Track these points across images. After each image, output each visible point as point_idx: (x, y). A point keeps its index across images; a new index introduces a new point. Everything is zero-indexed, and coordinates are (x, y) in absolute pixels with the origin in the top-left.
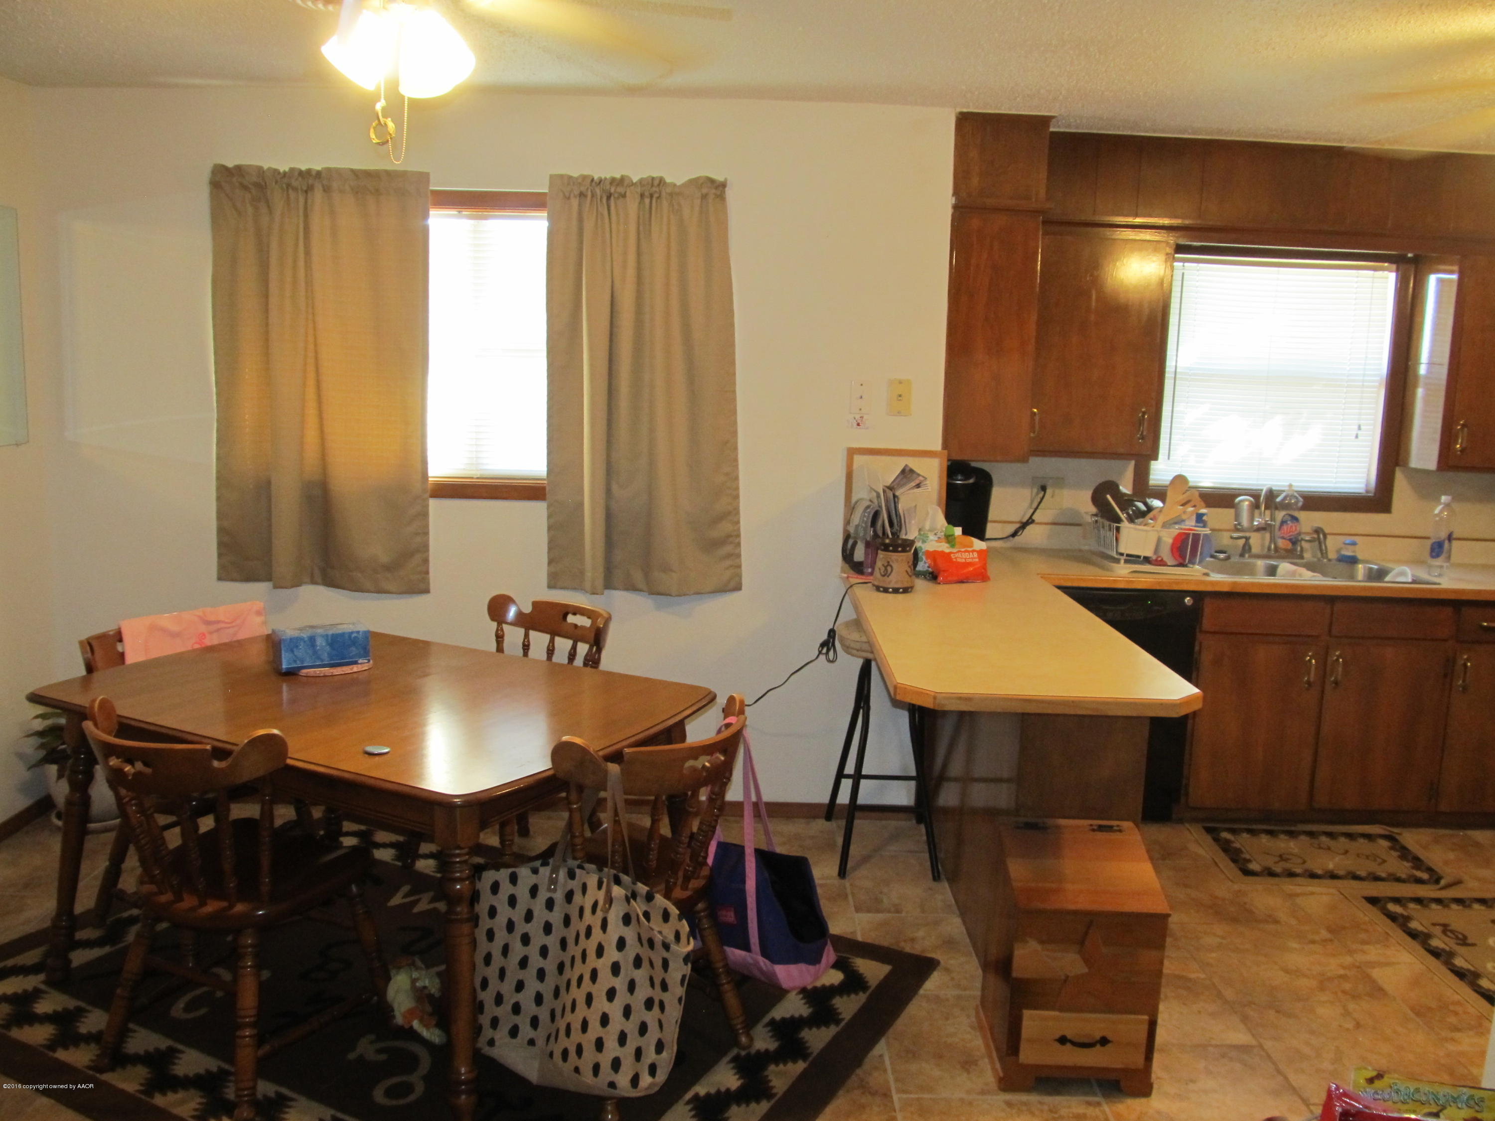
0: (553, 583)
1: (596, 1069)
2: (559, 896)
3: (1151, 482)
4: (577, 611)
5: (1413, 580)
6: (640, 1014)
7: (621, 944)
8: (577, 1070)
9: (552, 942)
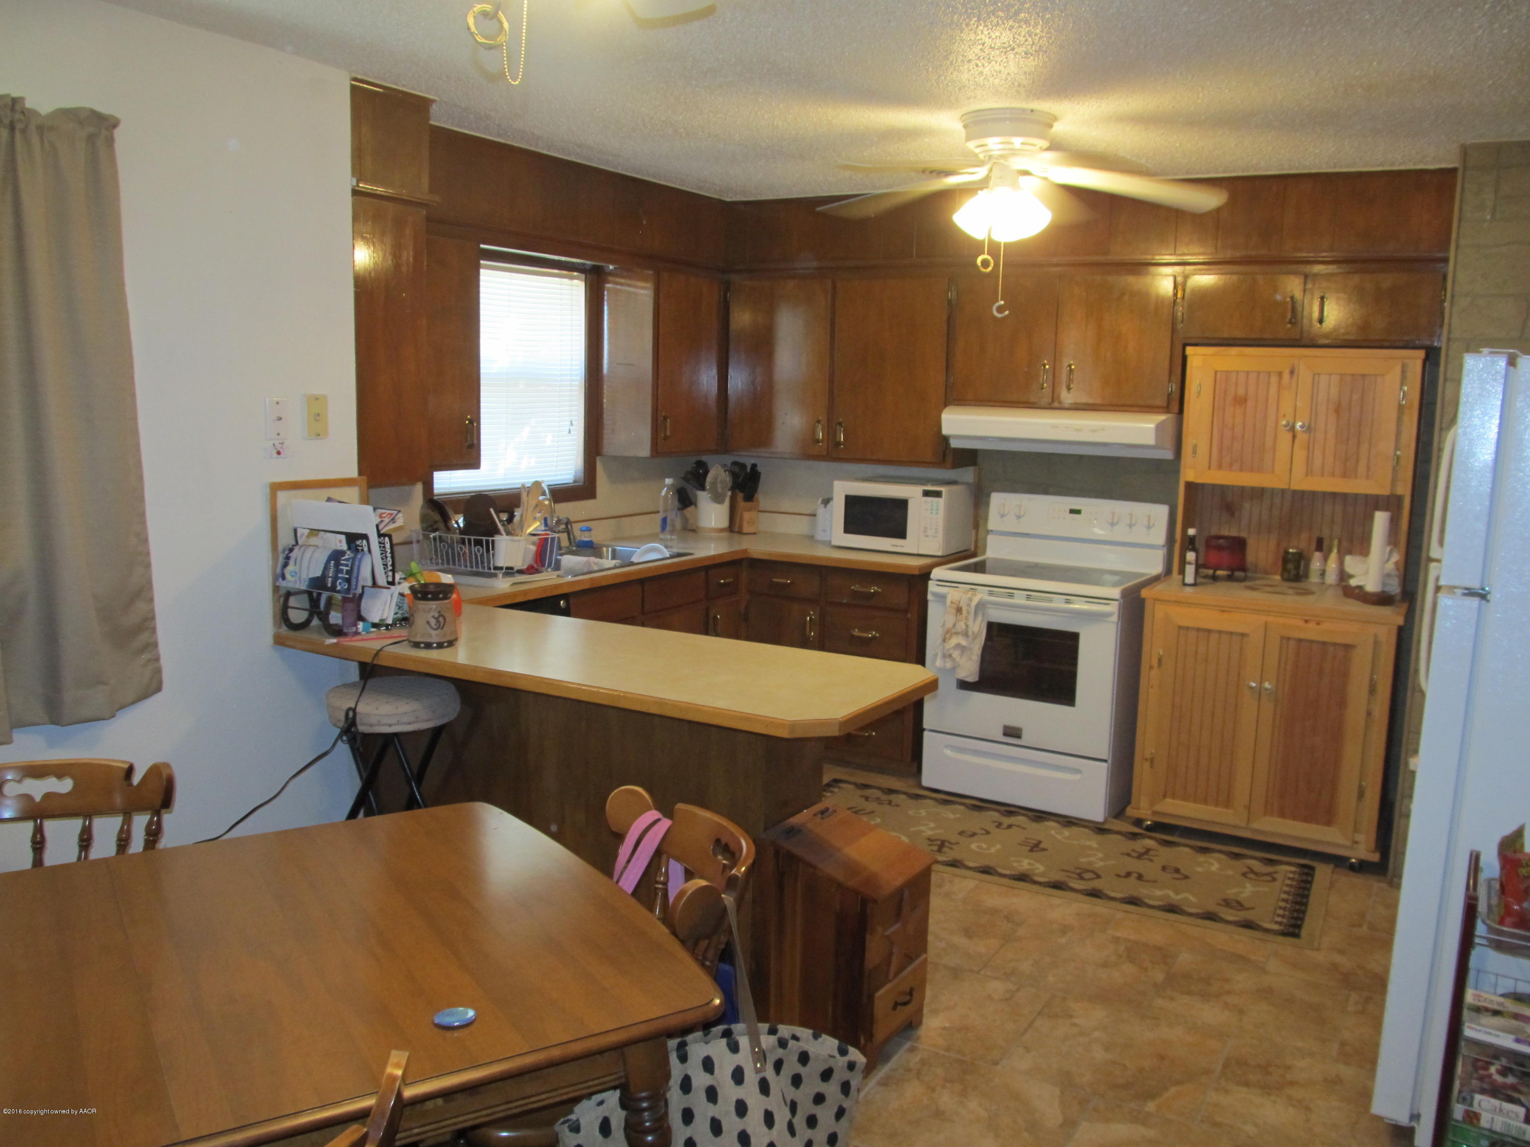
3: (436, 491)
5: (670, 555)
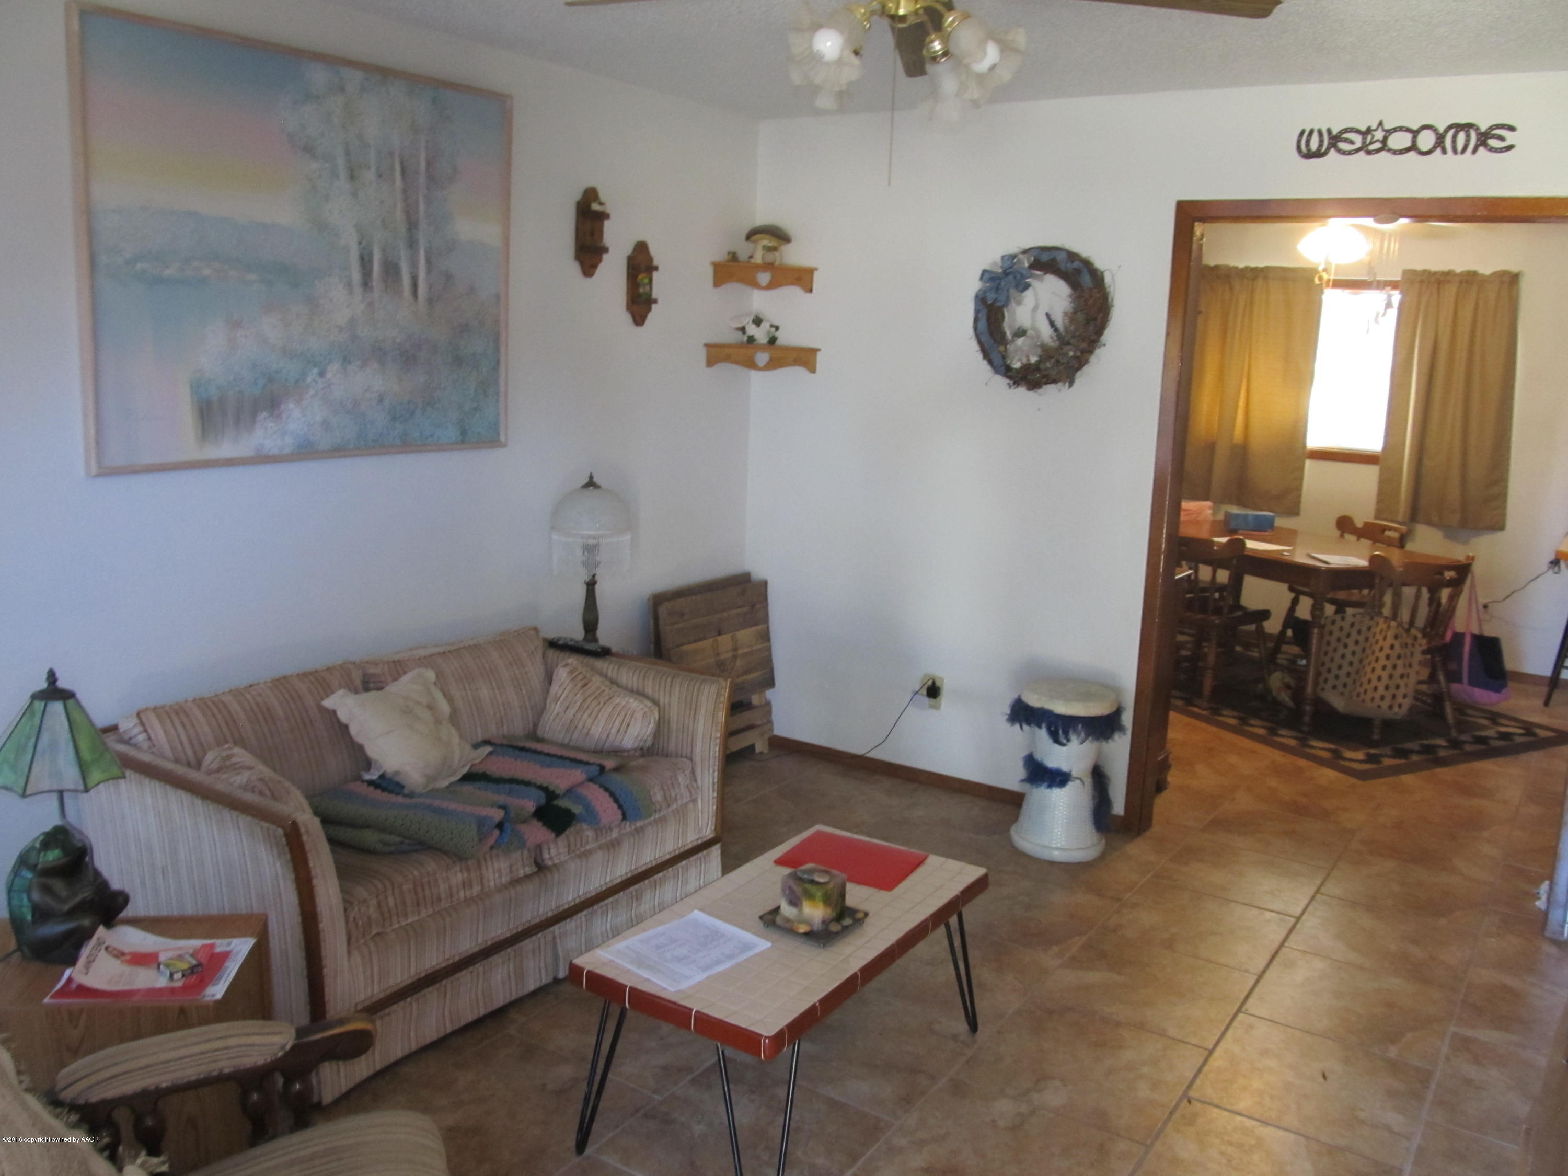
0: (1377, 517)
1: (1373, 699)
2: (1364, 629)
4: (1391, 529)
6: (1397, 680)
7: (1392, 647)
8: (1363, 701)
9: (1358, 649)
